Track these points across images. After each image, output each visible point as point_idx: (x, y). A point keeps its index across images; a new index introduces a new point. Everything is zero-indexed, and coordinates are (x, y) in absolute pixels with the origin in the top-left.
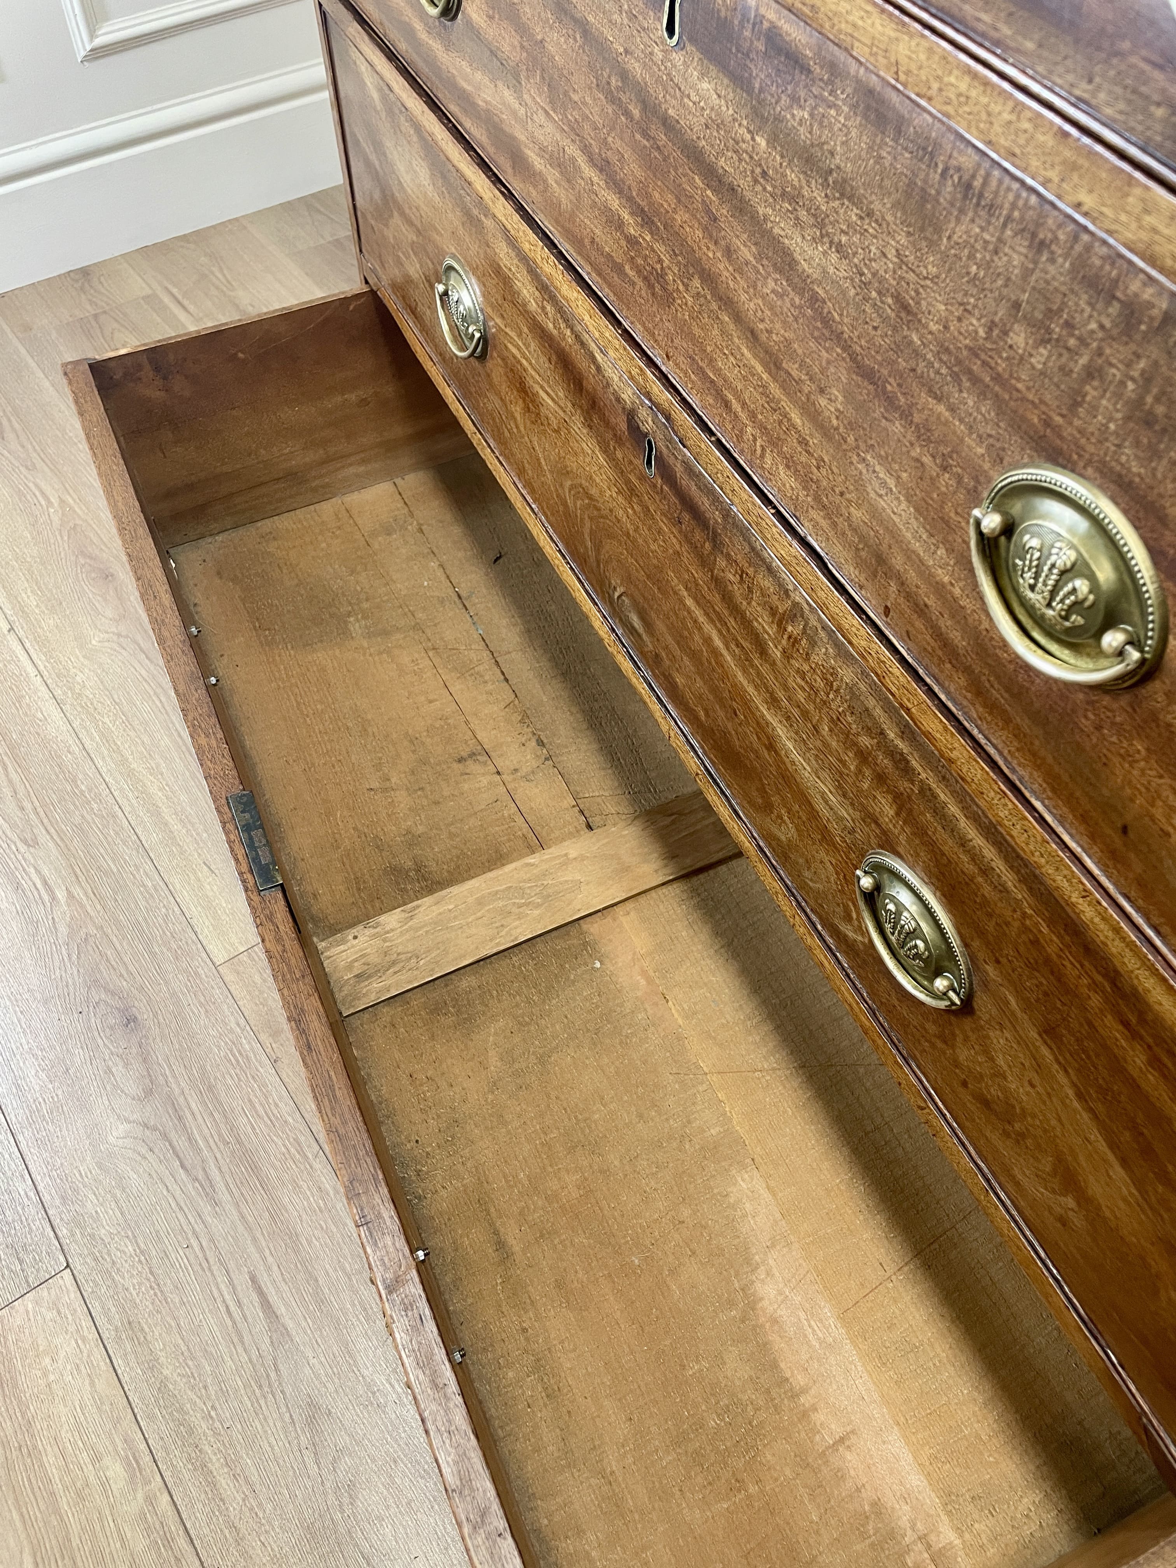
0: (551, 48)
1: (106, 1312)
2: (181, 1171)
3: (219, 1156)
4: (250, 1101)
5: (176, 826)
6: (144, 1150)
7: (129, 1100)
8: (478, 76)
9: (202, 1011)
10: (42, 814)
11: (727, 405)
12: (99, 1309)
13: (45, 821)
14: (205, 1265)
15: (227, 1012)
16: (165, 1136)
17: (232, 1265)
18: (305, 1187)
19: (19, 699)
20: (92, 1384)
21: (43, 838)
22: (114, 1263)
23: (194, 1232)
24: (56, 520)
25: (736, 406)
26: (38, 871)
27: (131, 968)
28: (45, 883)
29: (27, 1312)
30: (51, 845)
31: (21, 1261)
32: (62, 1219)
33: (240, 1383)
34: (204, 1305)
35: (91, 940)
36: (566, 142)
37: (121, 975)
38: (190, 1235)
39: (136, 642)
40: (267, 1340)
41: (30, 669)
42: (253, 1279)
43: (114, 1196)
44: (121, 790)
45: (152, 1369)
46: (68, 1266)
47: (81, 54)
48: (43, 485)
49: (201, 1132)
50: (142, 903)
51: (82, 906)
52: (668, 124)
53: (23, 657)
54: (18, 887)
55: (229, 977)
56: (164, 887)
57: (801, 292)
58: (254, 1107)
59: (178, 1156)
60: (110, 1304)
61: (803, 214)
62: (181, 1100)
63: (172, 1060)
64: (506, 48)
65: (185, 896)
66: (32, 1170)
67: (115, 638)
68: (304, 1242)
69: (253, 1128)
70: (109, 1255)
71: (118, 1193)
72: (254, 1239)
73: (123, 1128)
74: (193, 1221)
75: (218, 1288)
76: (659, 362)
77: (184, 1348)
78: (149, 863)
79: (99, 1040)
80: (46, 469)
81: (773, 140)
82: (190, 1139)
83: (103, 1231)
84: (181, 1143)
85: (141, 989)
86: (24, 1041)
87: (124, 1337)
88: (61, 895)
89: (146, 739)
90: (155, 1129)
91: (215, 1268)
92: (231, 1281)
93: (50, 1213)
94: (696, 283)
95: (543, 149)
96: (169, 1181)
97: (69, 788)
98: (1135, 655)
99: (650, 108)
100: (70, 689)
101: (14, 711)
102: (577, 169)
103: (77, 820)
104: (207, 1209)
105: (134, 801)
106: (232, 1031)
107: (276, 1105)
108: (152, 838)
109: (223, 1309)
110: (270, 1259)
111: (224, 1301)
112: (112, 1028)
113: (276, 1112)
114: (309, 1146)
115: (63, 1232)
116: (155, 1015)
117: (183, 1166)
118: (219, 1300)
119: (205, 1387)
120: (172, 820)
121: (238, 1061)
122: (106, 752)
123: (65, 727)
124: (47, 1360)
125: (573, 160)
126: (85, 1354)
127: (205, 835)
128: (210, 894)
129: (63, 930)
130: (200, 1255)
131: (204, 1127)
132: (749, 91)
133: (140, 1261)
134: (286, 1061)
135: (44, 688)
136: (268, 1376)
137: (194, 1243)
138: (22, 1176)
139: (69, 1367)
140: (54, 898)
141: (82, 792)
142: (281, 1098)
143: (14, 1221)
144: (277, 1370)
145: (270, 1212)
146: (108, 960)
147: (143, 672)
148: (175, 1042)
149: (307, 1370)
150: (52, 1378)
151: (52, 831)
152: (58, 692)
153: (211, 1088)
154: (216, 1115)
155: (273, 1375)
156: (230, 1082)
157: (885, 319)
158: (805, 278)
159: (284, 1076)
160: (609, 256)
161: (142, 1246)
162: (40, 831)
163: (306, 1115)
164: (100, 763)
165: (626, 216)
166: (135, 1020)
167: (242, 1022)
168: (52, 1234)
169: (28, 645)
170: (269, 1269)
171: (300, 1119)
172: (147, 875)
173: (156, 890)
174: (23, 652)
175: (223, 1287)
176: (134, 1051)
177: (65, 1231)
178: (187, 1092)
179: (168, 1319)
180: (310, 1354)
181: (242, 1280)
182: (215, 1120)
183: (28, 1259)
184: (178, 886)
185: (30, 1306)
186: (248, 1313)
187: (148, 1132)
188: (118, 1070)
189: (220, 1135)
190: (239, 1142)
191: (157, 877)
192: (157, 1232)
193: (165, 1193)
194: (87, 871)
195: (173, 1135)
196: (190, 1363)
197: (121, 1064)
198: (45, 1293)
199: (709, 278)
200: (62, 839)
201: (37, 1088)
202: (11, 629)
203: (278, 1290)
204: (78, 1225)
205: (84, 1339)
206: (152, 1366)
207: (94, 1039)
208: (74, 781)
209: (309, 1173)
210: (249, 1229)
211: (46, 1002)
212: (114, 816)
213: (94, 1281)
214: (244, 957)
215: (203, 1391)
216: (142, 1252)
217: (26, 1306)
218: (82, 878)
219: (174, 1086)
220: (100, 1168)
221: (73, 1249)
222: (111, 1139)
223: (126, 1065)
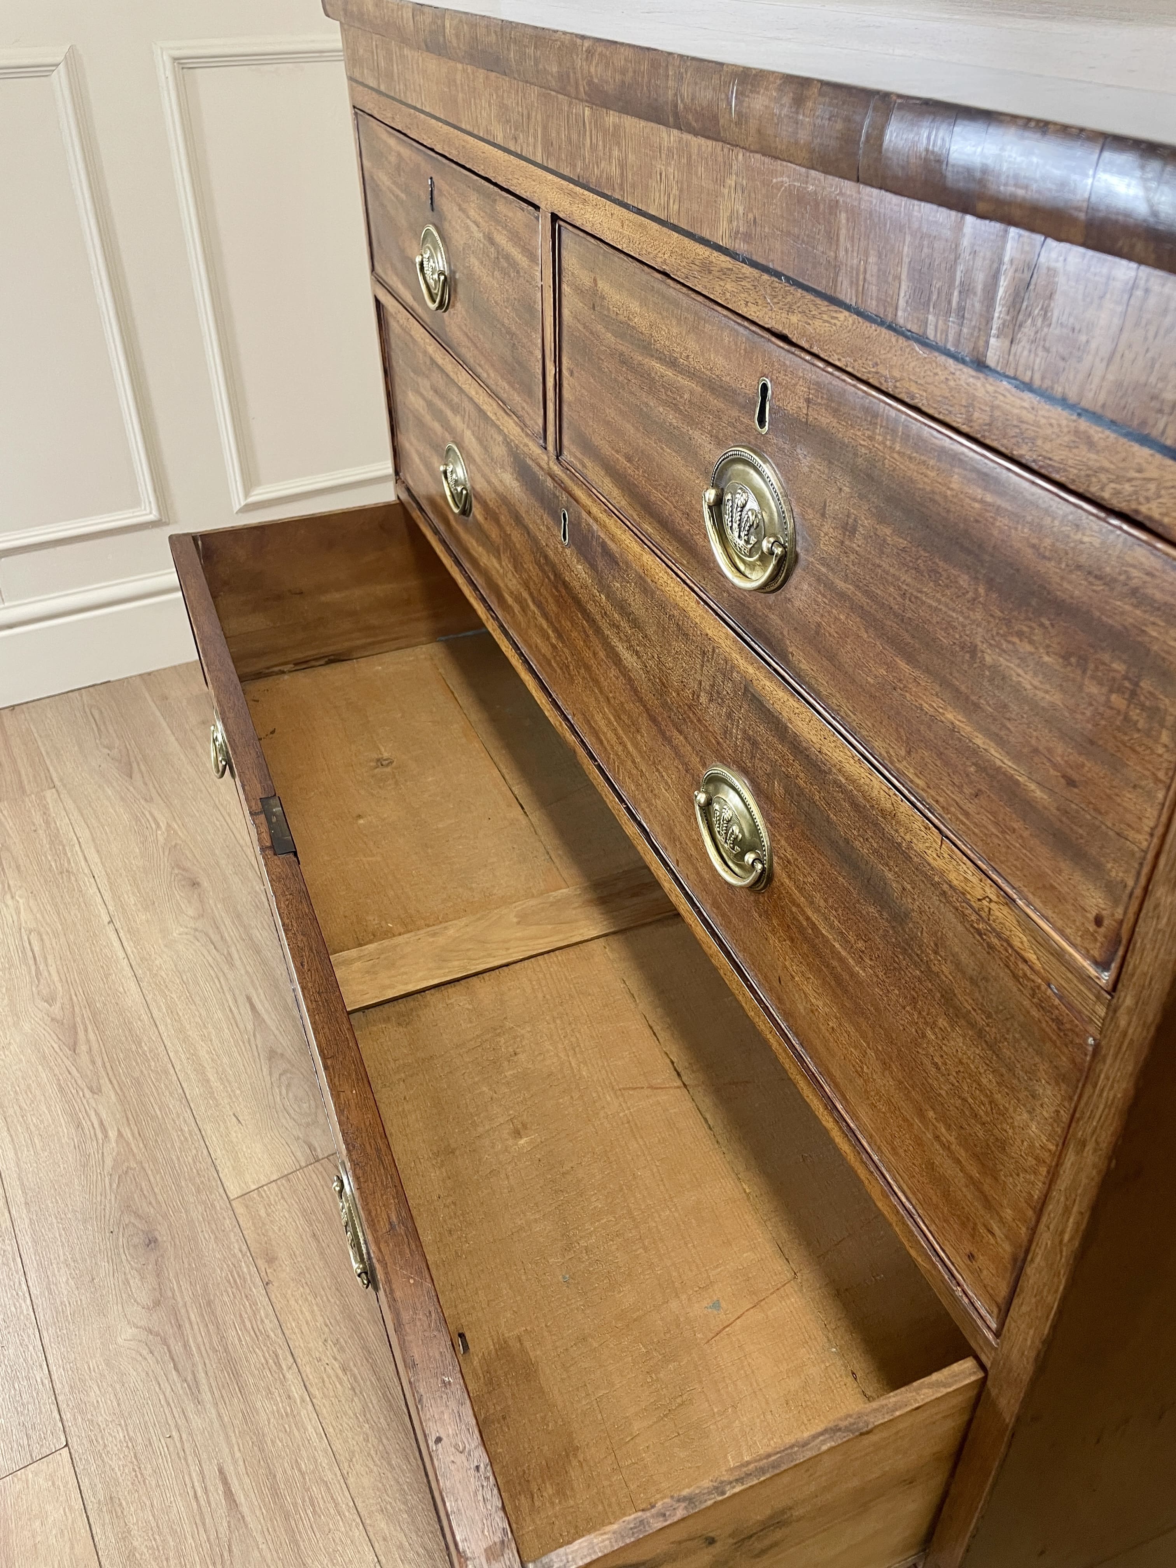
0: (514, 538)
1: (93, 1486)
2: (174, 1372)
3: (207, 1361)
4: (241, 1315)
5: (215, 1083)
6: (145, 1352)
7: (140, 1308)
8: (480, 549)
9: (212, 1237)
10: (109, 1067)
11: (601, 742)
12: (87, 1483)
13: (111, 1073)
14: (182, 1454)
15: (233, 1240)
16: (165, 1342)
17: (204, 1456)
18: (276, 1394)
19: (107, 976)
20: (72, 1548)
21: (106, 1086)
22: (105, 1446)
23: (177, 1425)
24: (161, 839)
25: (605, 742)
26: (97, 1114)
27: (160, 1197)
28: (101, 1123)
29: (27, 1481)
30: (112, 1094)
31: (28, 1437)
32: (68, 1405)
33: (197, 1559)
34: (176, 1488)
35: (131, 1172)
36: (522, 590)
37: (150, 1203)
38: (173, 1427)
39: (207, 935)
40: (225, 1524)
41: (121, 954)
42: (221, 1471)
43: (114, 1389)
44: (176, 1052)
45: (124, 1539)
46: (67, 1445)
47: (237, 507)
48: (156, 813)
49: (195, 1338)
50: (177, 1144)
51: (128, 1144)
52: (565, 584)
53: (116, 944)
54: (79, 1125)
55: (240, 1210)
56: (198, 1132)
57: (624, 676)
58: (243, 1322)
59: (173, 1360)
60: (97, 1480)
61: (622, 634)
62: (183, 1311)
63: (181, 1276)
64: (494, 536)
65: (213, 1140)
66: (50, 1361)
67: (192, 932)
68: (269, 1443)
69: (240, 1340)
70: (102, 1438)
71: (118, 1386)
72: (227, 1437)
73: (130, 1332)
74: (177, 1416)
75: (190, 1475)
76: (569, 717)
77: (154, 1524)
78: (189, 1111)
79: (123, 1257)
80: (161, 802)
81: (607, 597)
82: (186, 1345)
83: (100, 1418)
84: (177, 1348)
85: (165, 1216)
86: (61, 1253)
87: (104, 1509)
88: (112, 1134)
89: (204, 1013)
90: (157, 1334)
91: (190, 1458)
92: (202, 1472)
93: (59, 1398)
94: (582, 671)
95: (512, 593)
96: (162, 1379)
97: (134, 1048)
98: (759, 866)
99: (558, 575)
100: (149, 970)
101: (102, 985)
102: (528, 605)
103: (137, 1074)
104: (190, 1408)
105: (185, 1061)
106: (234, 1256)
107: (262, 1321)
108: (194, 1091)
109: (191, 1493)
110: (238, 1455)
111: (193, 1487)
112: (135, 1246)
113: (261, 1327)
114: (285, 1359)
115: (67, 1416)
116: (173, 1238)
117: (176, 1368)
118: (189, 1485)
119: (167, 1560)
120: (212, 1077)
121: (235, 1281)
122: (169, 1021)
123: (138, 998)
124: (38, 1523)
125: (526, 600)
126: (70, 1521)
127: (238, 1092)
128: (235, 1140)
129: (109, 1162)
130: (179, 1445)
131: (198, 1335)
132: (597, 572)
133: (127, 1447)
134: (276, 1284)
135: (128, 969)
136: (222, 1555)
137: (175, 1434)
138: (41, 1366)
139: (54, 1532)
140: (106, 1136)
141: (144, 1053)
142: (267, 1316)
143: (28, 1403)
144: (230, 1551)
145: (243, 1414)
146: (141, 1190)
147: (210, 959)
148: (186, 1261)
149: (256, 1553)
150: (39, 1539)
151: (115, 1082)
152: (139, 972)
153: (209, 1303)
154: (210, 1326)
155: (226, 1554)
156: (226, 1299)
157: (657, 691)
158: (625, 667)
159: (273, 1297)
160: (544, 655)
161: (131, 1434)
162: (105, 1081)
163: (286, 1332)
164: (162, 1028)
165: (550, 632)
166: (156, 1241)
167: (244, 1248)
168: (58, 1417)
169: (122, 934)
170: (235, 1462)
171: (281, 1335)
172: (185, 1121)
173: (191, 1134)
174: (117, 939)
175: (194, 1475)
176: (150, 1268)
177: (69, 1415)
178: (188, 1304)
179: (144, 1498)
180: (260, 1540)
181: (211, 1471)
182: (208, 1330)
183: (35, 1436)
184: (209, 1132)
185: (30, 1475)
186: (212, 1499)
187: (151, 1337)
188: (135, 1282)
189: (211, 1343)
190: (226, 1350)
191: (193, 1124)
192: (146, 1422)
193: (157, 1389)
194: (138, 1115)
195: (171, 1341)
196: (157, 1537)
197: (138, 1277)
198: (44, 1467)
199: (588, 668)
200: (121, 1089)
201: (65, 1293)
202: (111, 922)
203: (241, 1483)
204: (81, 1412)
205: (71, 1508)
206: (125, 1536)
207: (119, 1254)
208: (140, 1043)
209: (281, 1383)
210: (223, 1426)
211: (85, 1221)
212: (166, 1072)
213: (87, 1460)
214: (255, 1195)
215: (165, 1563)
216: (130, 1439)
217: (27, 1476)
218: (132, 1122)
219: (179, 1299)
220: (107, 1365)
221: (72, 1430)
222: (120, 1341)
223: (142, 1278)
